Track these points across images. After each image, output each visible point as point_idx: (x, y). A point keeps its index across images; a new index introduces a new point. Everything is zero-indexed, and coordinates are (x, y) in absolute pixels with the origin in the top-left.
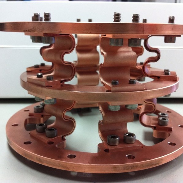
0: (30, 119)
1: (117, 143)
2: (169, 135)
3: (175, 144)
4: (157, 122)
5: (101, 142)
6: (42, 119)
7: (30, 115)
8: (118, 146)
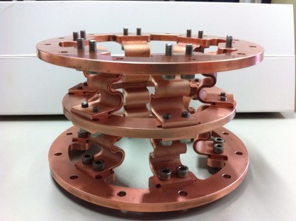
0: (73, 145)
1: (169, 178)
2: (225, 164)
3: (230, 177)
4: (212, 148)
5: (152, 175)
6: (87, 145)
7: (74, 140)
8: (170, 181)
